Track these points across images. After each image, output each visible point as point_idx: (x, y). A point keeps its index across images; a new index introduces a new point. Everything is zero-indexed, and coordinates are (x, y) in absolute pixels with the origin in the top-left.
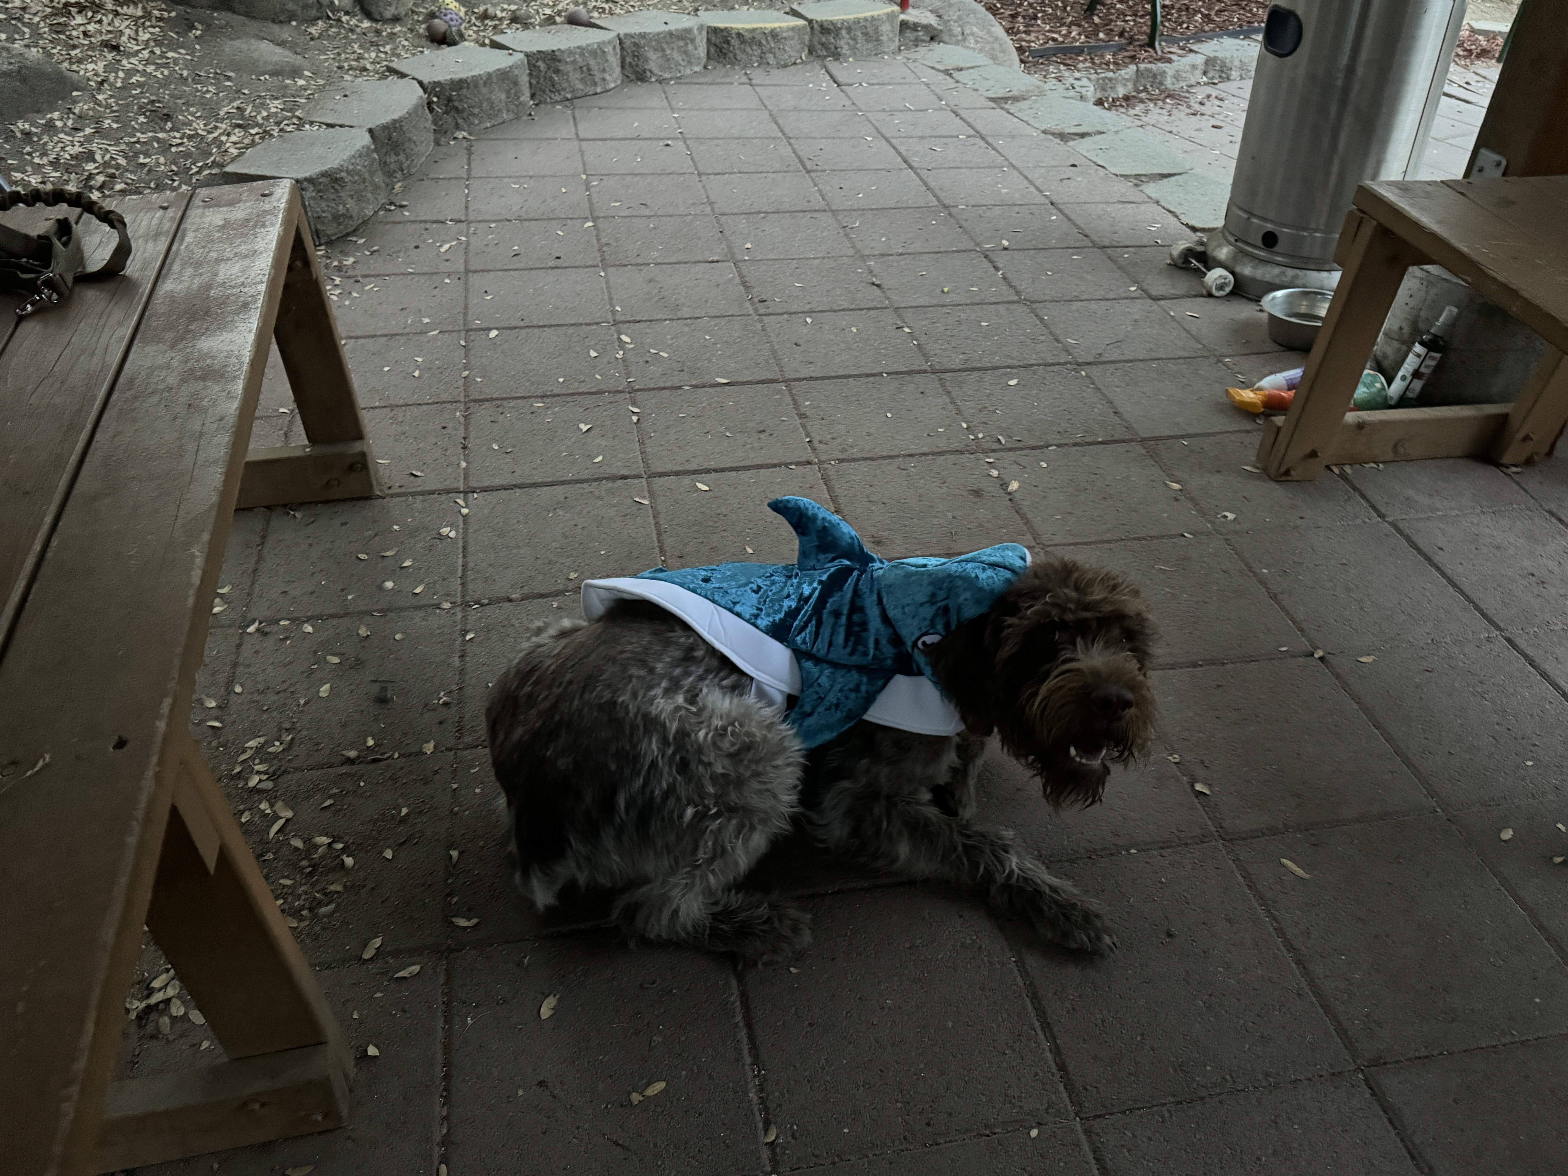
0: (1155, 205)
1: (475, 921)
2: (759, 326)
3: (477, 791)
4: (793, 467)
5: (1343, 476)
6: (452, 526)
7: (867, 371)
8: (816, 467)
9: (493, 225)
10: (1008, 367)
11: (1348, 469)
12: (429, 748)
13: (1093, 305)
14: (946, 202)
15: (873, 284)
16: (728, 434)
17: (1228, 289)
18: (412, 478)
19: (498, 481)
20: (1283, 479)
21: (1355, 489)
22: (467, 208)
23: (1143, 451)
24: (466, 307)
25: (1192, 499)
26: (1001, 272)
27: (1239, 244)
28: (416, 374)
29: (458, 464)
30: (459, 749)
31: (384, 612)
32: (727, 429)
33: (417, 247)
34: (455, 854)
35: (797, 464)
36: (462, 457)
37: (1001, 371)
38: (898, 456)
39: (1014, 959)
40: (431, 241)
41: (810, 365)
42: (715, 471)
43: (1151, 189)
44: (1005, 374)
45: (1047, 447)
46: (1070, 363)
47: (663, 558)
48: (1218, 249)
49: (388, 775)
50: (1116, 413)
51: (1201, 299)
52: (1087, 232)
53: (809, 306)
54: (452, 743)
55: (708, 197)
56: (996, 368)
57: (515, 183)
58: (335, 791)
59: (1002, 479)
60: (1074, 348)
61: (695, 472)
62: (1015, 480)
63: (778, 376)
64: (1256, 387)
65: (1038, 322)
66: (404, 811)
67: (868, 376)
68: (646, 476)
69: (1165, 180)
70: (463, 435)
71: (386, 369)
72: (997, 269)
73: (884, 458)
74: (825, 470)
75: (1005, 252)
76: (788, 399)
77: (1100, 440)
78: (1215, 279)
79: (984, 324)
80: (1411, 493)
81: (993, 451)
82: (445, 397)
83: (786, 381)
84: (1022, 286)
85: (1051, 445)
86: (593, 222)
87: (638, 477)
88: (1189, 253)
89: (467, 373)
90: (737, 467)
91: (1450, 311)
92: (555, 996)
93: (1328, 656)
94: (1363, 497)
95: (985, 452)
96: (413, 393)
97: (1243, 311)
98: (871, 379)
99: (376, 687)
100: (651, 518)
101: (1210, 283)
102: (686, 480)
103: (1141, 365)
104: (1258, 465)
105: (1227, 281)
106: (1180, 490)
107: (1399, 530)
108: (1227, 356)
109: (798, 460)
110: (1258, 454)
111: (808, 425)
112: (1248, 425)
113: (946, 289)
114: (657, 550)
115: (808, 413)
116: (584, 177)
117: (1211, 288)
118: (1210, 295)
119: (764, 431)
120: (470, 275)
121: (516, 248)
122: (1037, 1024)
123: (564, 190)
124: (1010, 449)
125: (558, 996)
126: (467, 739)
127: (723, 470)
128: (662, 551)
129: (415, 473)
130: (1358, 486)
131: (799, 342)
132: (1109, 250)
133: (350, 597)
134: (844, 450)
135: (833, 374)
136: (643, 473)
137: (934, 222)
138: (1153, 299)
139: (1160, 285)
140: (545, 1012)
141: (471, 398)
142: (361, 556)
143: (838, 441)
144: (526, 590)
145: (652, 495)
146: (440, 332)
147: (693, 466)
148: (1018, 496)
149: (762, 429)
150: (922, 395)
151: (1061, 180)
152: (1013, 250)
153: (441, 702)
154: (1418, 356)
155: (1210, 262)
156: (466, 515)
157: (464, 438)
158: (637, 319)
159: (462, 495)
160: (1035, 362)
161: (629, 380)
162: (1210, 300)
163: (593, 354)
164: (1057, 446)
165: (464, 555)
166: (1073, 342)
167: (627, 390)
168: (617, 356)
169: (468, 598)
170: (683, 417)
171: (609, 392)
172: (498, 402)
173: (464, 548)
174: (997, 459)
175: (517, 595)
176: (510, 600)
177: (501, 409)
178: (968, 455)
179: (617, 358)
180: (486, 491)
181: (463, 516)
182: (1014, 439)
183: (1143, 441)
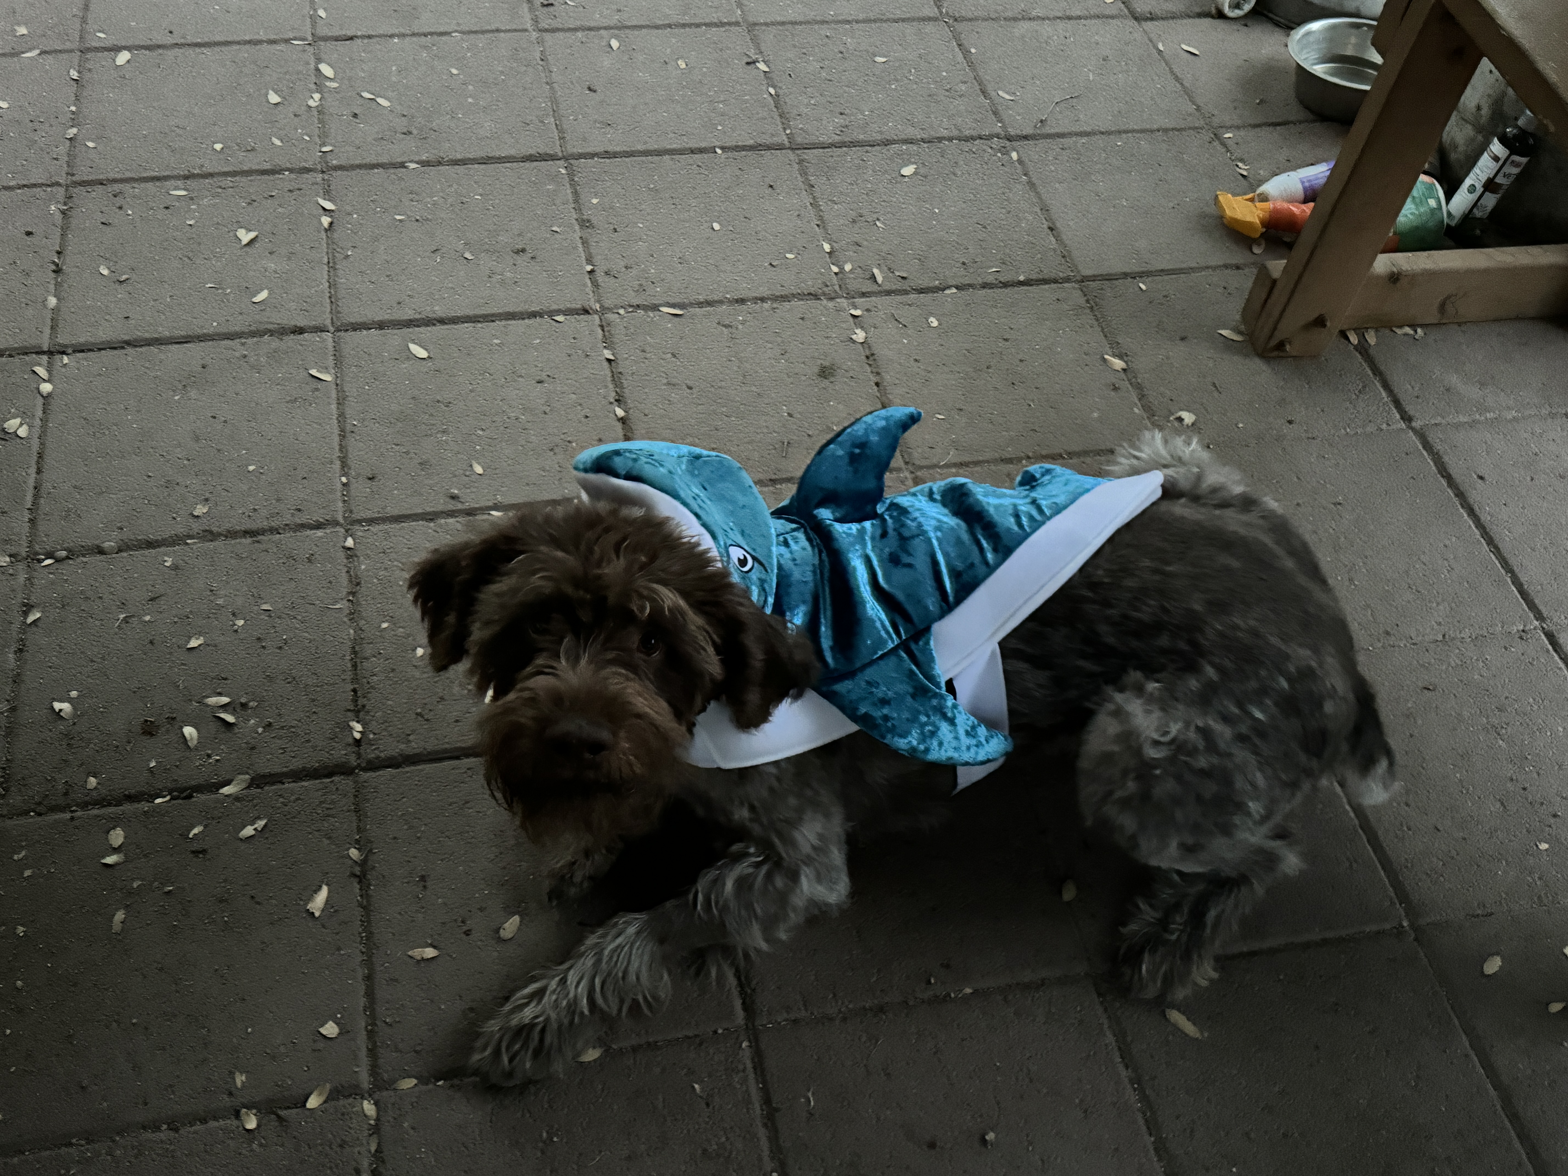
2: (537, 52)
4: (560, 318)
5: (1363, 349)
6: (25, 415)
7: (693, 144)
8: (596, 317)
10: (905, 141)
11: (1371, 338)
13: (1046, 29)
16: (468, 255)
17: (1248, 6)
19: (104, 334)
20: (1274, 354)
21: (1377, 371)
23: (1081, 300)
24: (86, 6)
25: (1137, 388)
29: (44, 301)
32: (467, 245)
35: (568, 312)
36: (52, 287)
37: (893, 149)
38: (721, 302)
41: (607, 130)
42: (442, 321)
44: (901, 154)
45: (943, 290)
46: (998, 136)
47: (344, 480)
50: (1051, 229)
51: (1207, 21)
53: (617, 16)
56: (887, 143)
59: (870, 346)
60: (1008, 108)
61: (410, 323)
63: (556, 149)
64: (1257, 193)
65: (959, 57)
67: (693, 151)
68: (332, 329)
70: (58, 248)
73: (701, 304)
74: (610, 323)
76: (567, 192)
77: (1022, 278)
79: (879, 59)
80: (1454, 380)
81: (864, 295)
82: (38, 175)
83: (569, 159)
85: (949, 287)
87: (321, 329)
90: (476, 316)
94: (1386, 386)
95: (850, 296)
97: (1266, 45)
98: (698, 157)
100: (334, 407)
102: (395, 339)
103: (1101, 142)
106: (1124, 370)
107: (1427, 445)
108: (1229, 128)
109: (570, 305)
111: (592, 240)
112: (1240, 257)
114: (337, 465)
115: (594, 221)
117: (1223, 5)
118: (1220, 15)
119: (523, 250)
124: (888, 293)
126: (14, 799)
127: (453, 321)
128: (344, 465)
130: (1382, 368)
131: (596, 85)
134: (641, 289)
135: (640, 147)
136: (329, 322)
138: (1136, 19)
141: (77, 178)
143: (634, 272)
144: (127, 534)
145: (339, 364)
146: (40, 53)
147: (408, 314)
149: (521, 246)
150: (769, 191)
154: (1496, 159)
156: (50, 395)
157: (59, 253)
158: (350, 33)
159: (45, 358)
160: (945, 133)
161: (324, 149)
162: (1218, 23)
163: (274, 98)
164: (957, 287)
165: (38, 468)
166: (1008, 97)
167: (319, 167)
168: (311, 103)
169: (37, 548)
170: (400, 221)
171: (291, 171)
172: (117, 187)
173: (40, 456)
174: (868, 310)
175: (112, 544)
176: (101, 551)
177: (119, 201)
178: (825, 302)
179: (310, 107)
180: (82, 351)
181: (42, 396)
182: (897, 274)
183: (1084, 279)
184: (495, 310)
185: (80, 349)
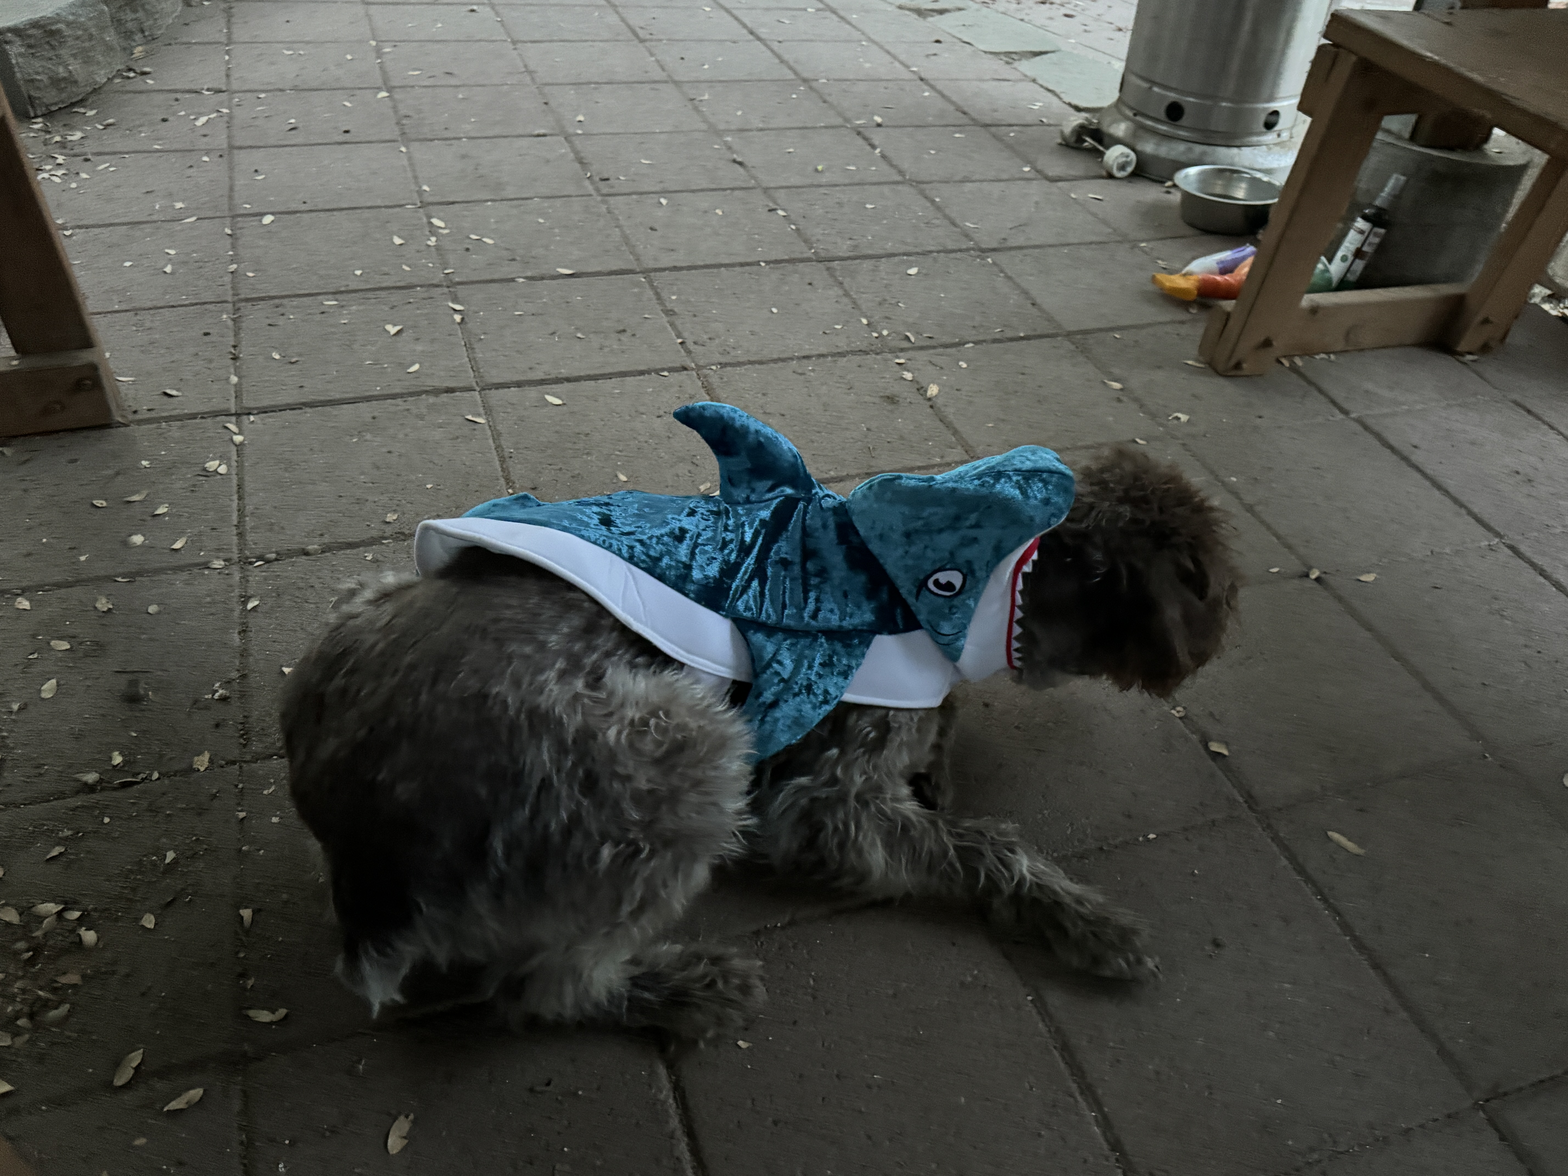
0: (1032, 84)
1: (282, 1012)
2: (604, 208)
3: (275, 820)
4: (666, 373)
5: (1294, 369)
6: (223, 458)
7: (741, 260)
8: (694, 373)
9: (262, 95)
10: (904, 254)
11: (1299, 362)
12: (202, 762)
13: (987, 187)
14: (806, 75)
15: (735, 161)
16: (579, 335)
17: (1130, 169)
18: (166, 398)
19: (283, 399)
20: (1233, 373)
21: (1310, 383)
22: (228, 76)
23: (1073, 347)
24: (231, 189)
25: (1136, 400)
26: (878, 151)
27: (1139, 118)
28: (168, 269)
29: (228, 379)
30: (245, 762)
31: (132, 576)
32: (578, 329)
33: (164, 120)
34: (246, 914)
35: (671, 370)
36: (232, 370)
37: (896, 259)
39: (1030, 998)
40: (183, 113)
41: (672, 253)
42: (568, 380)
43: (1026, 67)
44: (903, 262)
45: (963, 344)
46: (973, 249)
47: (510, 490)
48: (1115, 125)
49: (145, 804)
50: (1033, 304)
51: (1101, 181)
52: (966, 109)
53: (662, 185)
54: (234, 753)
55: (526, 66)
56: (891, 255)
57: (288, 49)
58: (67, 833)
59: (918, 382)
60: (975, 232)
61: (542, 382)
62: (934, 383)
63: (634, 266)
64: (1184, 272)
65: (928, 204)
66: (170, 856)
67: (743, 264)
68: (478, 389)
69: (1038, 58)
70: (233, 343)
71: (128, 264)
72: (874, 147)
73: (775, 361)
74: (705, 376)
75: (879, 129)
76: (650, 293)
77: (1022, 335)
78: (1117, 158)
79: (869, 206)
80: (1369, 386)
81: (902, 350)
82: (208, 296)
83: (646, 272)
84: (905, 166)
85: (967, 343)
86: (388, 92)
87: (469, 389)
88: (1082, 131)
89: (234, 266)
90: (596, 375)
91: (1397, 180)
92: (407, 1117)
93: (1323, 576)
94: (1321, 391)
95: (892, 351)
96: (165, 293)
97: (1150, 193)
98: (747, 268)
99: (123, 680)
100: (491, 441)
101: (1111, 162)
102: (532, 393)
103: (1051, 251)
104: (1201, 358)
105: (1129, 159)
106: (1121, 390)
107: (1366, 428)
108: (1142, 241)
109: (670, 365)
110: (1200, 346)
111: (678, 322)
112: (1182, 316)
113: (820, 168)
114: (502, 481)
115: (676, 310)
116: (374, 43)
117: (1112, 169)
118: (1111, 176)
119: (624, 331)
120: (236, 152)
121: (293, 121)
122: (1074, 1086)
123: (349, 57)
124: (922, 348)
125: (411, 1117)
126: (256, 747)
127: (577, 379)
128: (508, 480)
129: (169, 391)
130: (1312, 380)
131: (656, 226)
132: (993, 129)
133: (83, 558)
134: (726, 353)
135: (701, 263)
136: (474, 384)
137: (794, 96)
138: (1050, 181)
139: (1057, 166)
140: (395, 1144)
141: (242, 296)
142: (97, 503)
143: (717, 341)
144: (327, 539)
145: (488, 411)
146: (198, 219)
147: (539, 375)
148: (940, 402)
149: (621, 328)
150: (810, 287)
151: (928, 56)
152: (887, 126)
153: (217, 696)
154: (1361, 232)
155: (1106, 140)
156: (242, 444)
157: (235, 347)
158: (451, 200)
159: (234, 419)
160: (932, 248)
161: (446, 271)
162: (1110, 182)
163: (398, 241)
164: (973, 342)
165: (239, 496)
166: (972, 226)
167: (445, 284)
168: (429, 243)
169: (247, 553)
170: (520, 315)
171: (421, 286)
172: (277, 301)
173: (240, 487)
174: (909, 360)
175: (316, 547)
176: (306, 553)
177: (281, 310)
178: (874, 356)
179: (429, 246)
180: (266, 412)
181: (236, 445)
182: (925, 335)
183: (1069, 335)
184: (610, 370)
185: (264, 411)
